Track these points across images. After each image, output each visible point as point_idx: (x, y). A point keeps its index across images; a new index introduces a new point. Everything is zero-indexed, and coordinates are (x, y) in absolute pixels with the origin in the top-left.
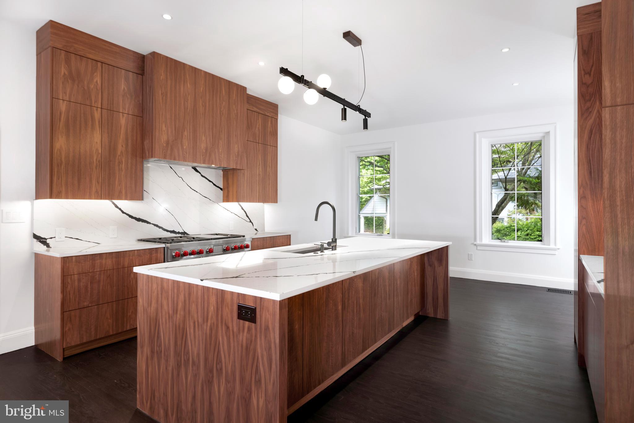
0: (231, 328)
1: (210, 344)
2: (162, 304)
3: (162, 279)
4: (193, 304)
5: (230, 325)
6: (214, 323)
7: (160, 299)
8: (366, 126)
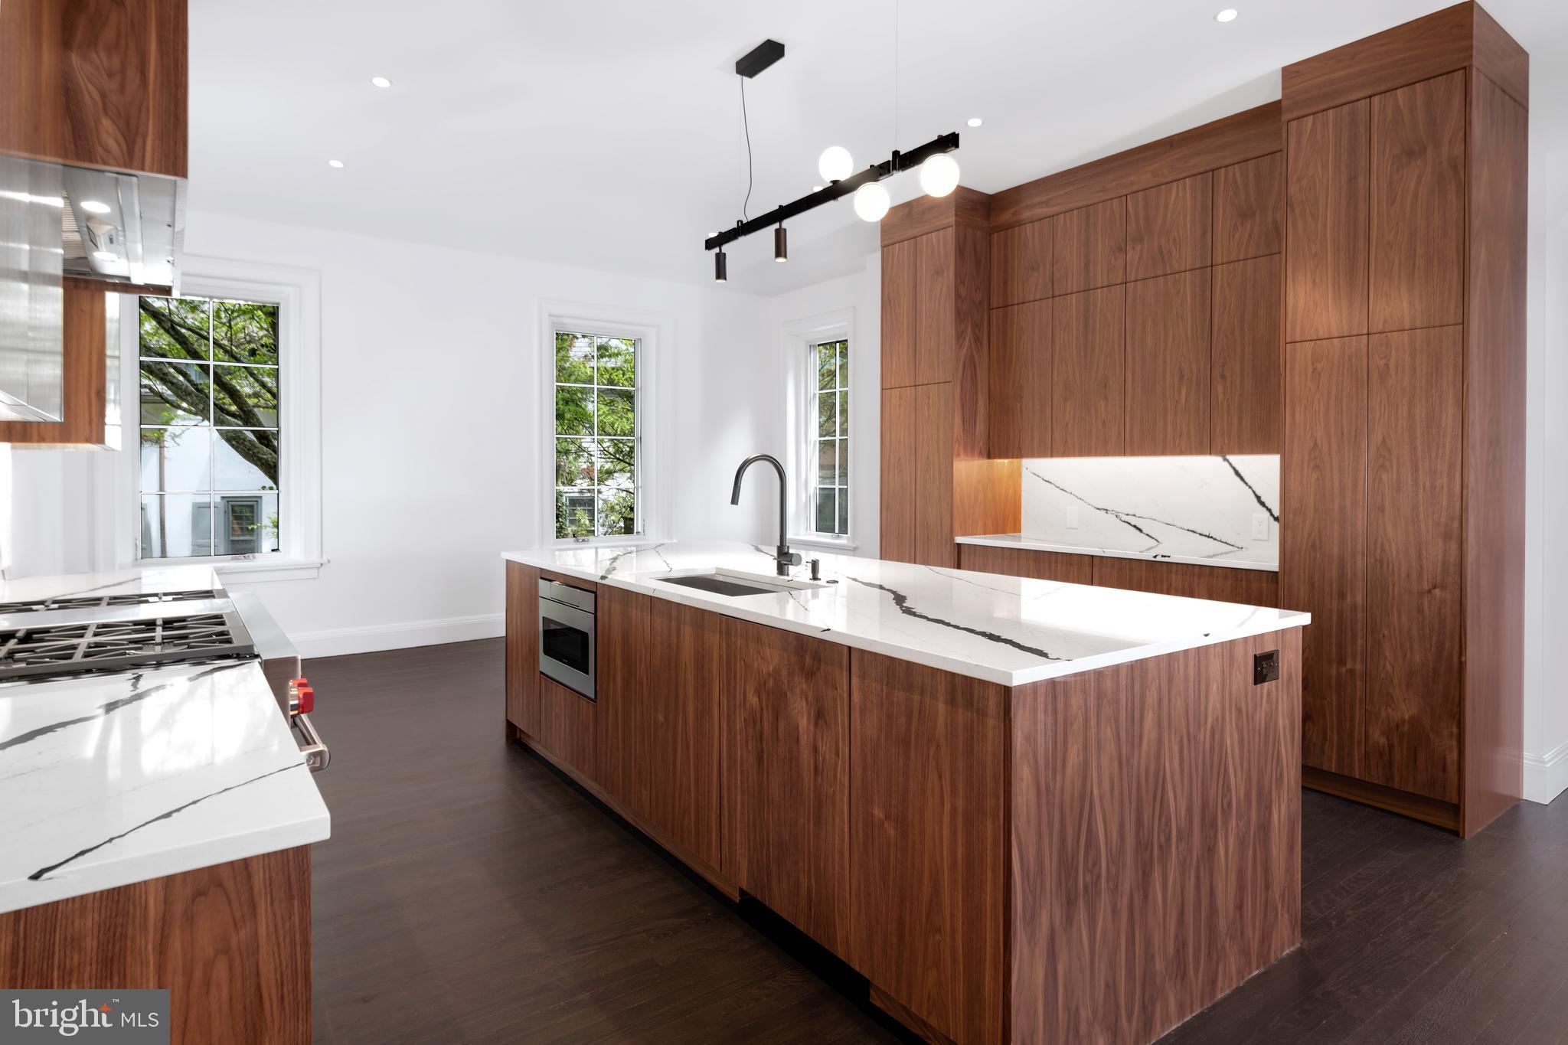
0: (1244, 711)
1: (1212, 766)
2: (1099, 741)
3: (1099, 673)
4: (1178, 698)
5: (1243, 706)
6: (1217, 719)
7: (1094, 730)
8: (721, 273)
